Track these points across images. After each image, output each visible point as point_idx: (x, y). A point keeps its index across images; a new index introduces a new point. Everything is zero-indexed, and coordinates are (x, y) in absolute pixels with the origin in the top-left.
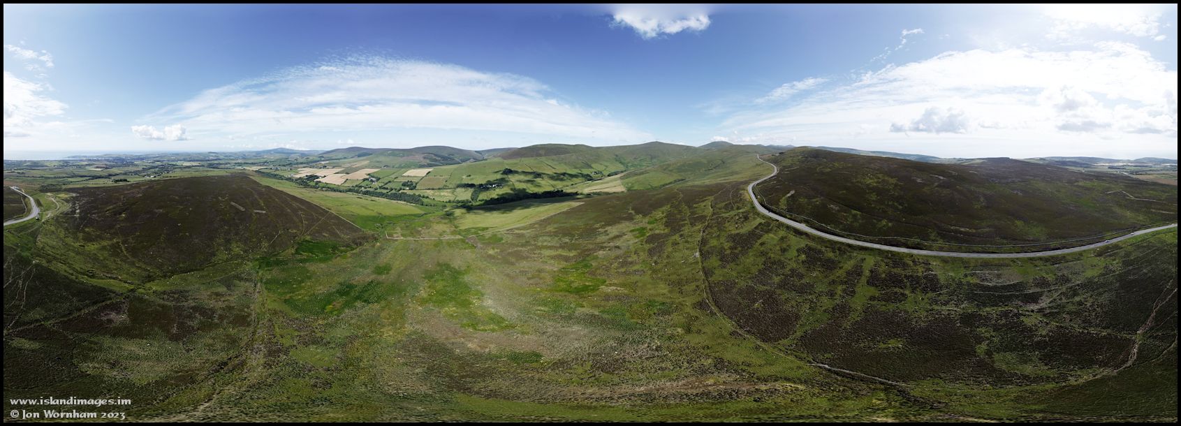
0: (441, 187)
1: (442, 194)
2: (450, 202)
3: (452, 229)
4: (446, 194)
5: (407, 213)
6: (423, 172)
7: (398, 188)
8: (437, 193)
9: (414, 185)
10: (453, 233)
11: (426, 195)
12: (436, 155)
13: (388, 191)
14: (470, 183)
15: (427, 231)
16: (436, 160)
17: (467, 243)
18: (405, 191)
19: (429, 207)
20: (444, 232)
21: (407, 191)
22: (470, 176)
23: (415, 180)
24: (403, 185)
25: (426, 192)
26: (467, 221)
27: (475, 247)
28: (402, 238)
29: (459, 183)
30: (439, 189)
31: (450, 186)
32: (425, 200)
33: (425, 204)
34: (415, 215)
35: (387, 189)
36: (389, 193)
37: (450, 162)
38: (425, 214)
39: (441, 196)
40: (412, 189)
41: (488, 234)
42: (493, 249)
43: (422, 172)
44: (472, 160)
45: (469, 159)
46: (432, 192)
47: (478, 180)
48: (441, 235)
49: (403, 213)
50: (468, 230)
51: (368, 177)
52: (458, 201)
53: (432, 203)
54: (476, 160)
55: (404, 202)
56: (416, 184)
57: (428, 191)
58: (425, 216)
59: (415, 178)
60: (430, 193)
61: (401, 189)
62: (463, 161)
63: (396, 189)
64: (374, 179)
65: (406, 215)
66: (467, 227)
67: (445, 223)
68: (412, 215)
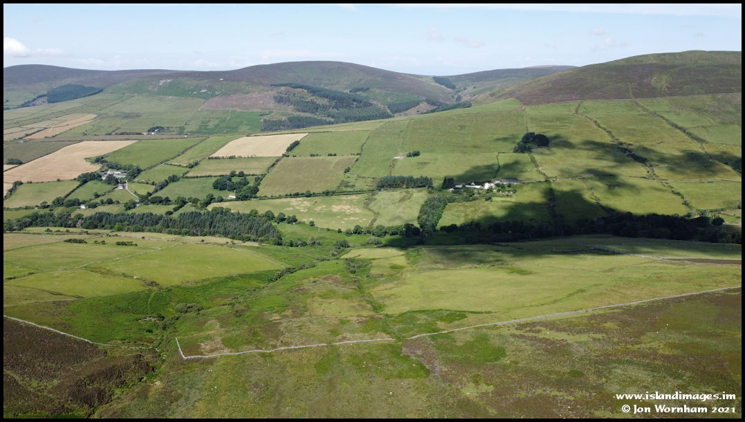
0: (333, 187)
1: (336, 208)
2: (357, 231)
3: (365, 313)
4: (347, 208)
5: (235, 272)
6: (277, 144)
7: (203, 197)
8: (321, 206)
9: (251, 184)
10: (369, 325)
11: (288, 213)
12: (314, 92)
13: (171, 208)
14: (416, 175)
15: (296, 322)
16: (316, 108)
17: (407, 358)
18: (225, 205)
19: (299, 250)
20: (343, 322)
21: (232, 204)
22: (416, 154)
23: (252, 170)
24: (216, 186)
25: (288, 205)
26: (404, 287)
27: (428, 372)
28: (226, 352)
29: (383, 174)
30: (327, 194)
31: (360, 185)
32: (286, 229)
33: (286, 240)
34: (258, 276)
35: (167, 201)
36: (176, 215)
37: (356, 112)
38: (290, 271)
39: (331, 215)
40: (245, 198)
41: (463, 333)
42: (477, 383)
43: (274, 144)
44: (424, 106)
45: (418, 103)
46: (306, 203)
47: (442, 166)
48: (334, 332)
49: (223, 272)
50: (408, 318)
51: (96, 168)
52: (380, 228)
53: (309, 235)
54: (437, 106)
55: (223, 240)
56: (258, 180)
57: (294, 201)
58: (287, 277)
59: (255, 164)
60: (298, 206)
61: (211, 200)
62: (398, 109)
63: (195, 201)
64: (118, 174)
65: (232, 278)
66: (407, 309)
67: (346, 297)
68: (251, 276)
